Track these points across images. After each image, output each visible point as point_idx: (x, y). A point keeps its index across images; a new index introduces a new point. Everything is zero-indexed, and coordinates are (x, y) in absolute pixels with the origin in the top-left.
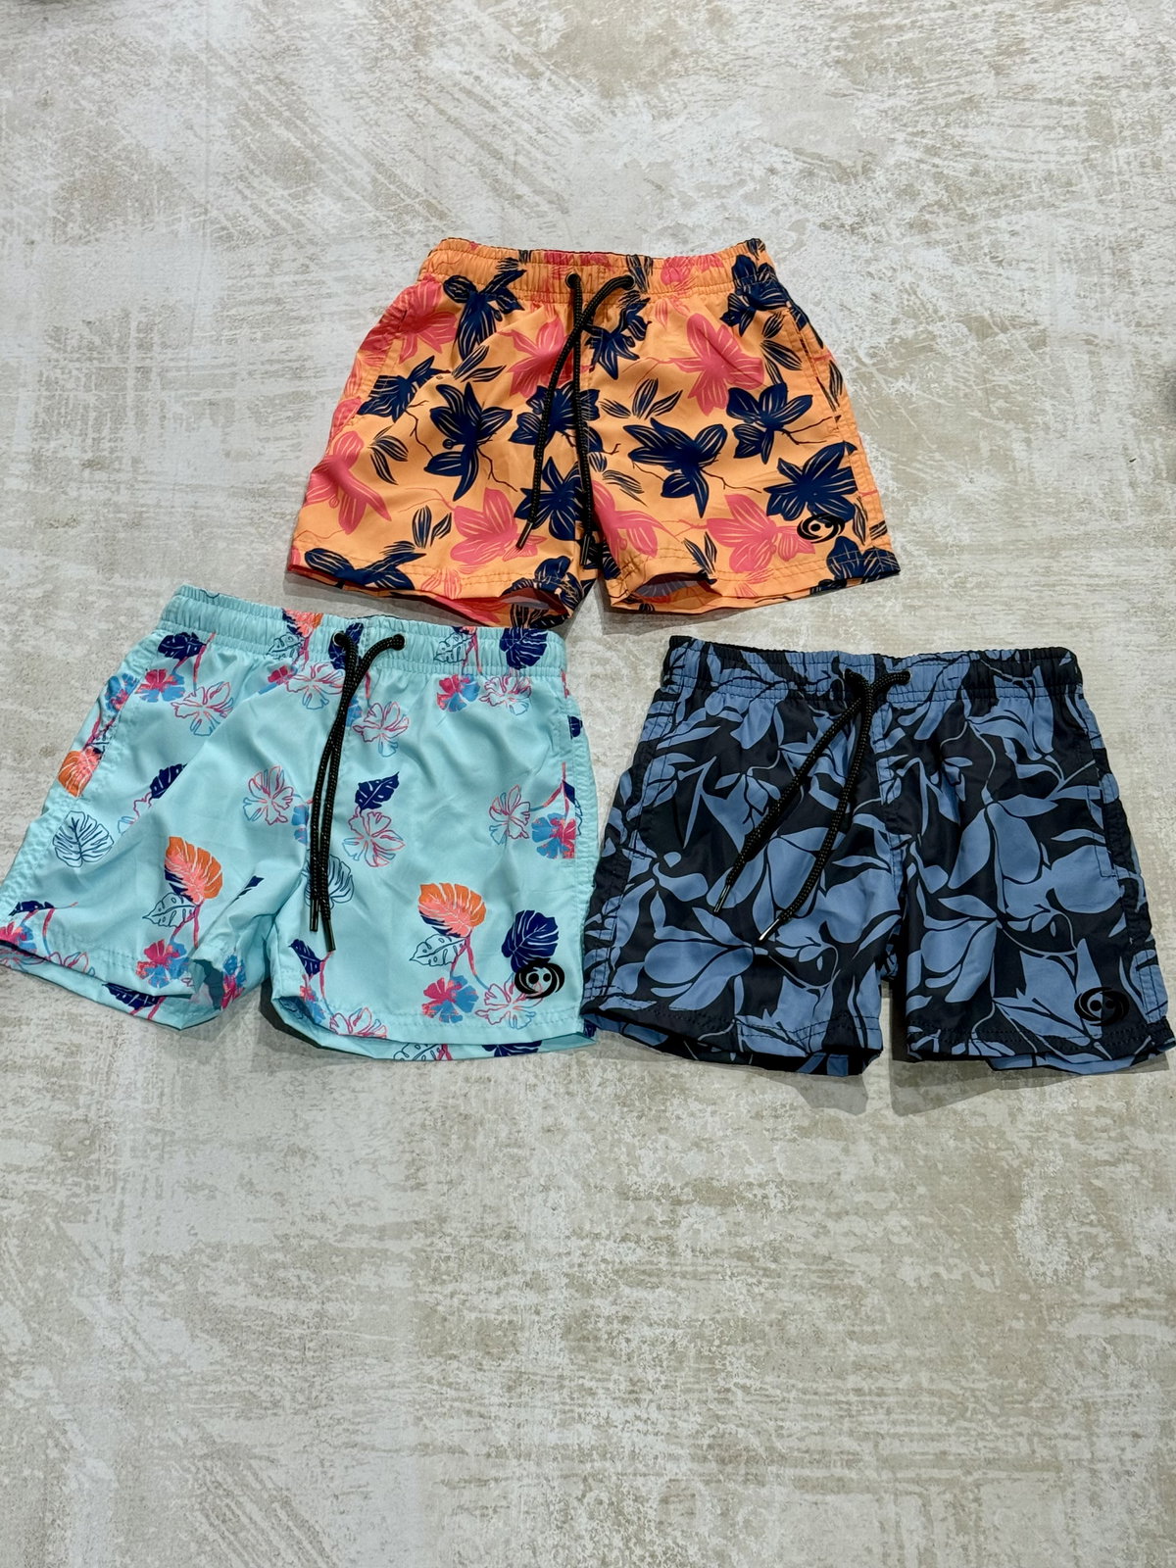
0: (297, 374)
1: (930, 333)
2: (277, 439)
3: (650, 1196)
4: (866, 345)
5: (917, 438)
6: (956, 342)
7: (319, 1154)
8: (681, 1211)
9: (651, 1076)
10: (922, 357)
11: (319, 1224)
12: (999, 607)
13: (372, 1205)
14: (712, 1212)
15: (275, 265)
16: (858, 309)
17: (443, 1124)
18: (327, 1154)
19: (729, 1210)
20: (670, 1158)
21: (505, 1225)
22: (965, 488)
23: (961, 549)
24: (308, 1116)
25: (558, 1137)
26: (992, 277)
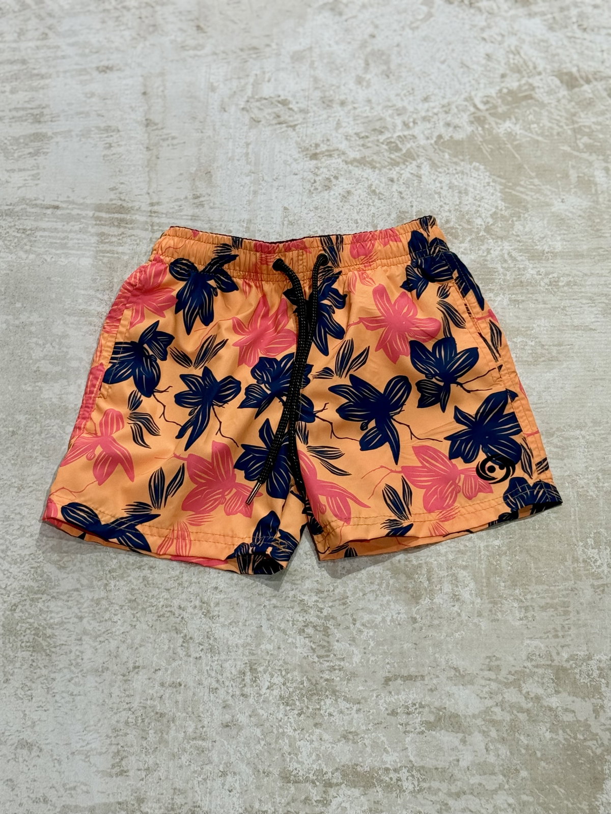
0: (37, 119)
1: (531, 85)
2: (20, 170)
3: (307, 780)
4: (480, 94)
5: (520, 167)
6: (550, 92)
7: (43, 747)
8: (332, 792)
9: (309, 680)
10: (524, 103)
11: (41, 804)
12: (584, 301)
13: (85, 788)
14: (357, 792)
15: (21, 33)
16: (475, 67)
17: (143, 721)
18: (50, 747)
19: (371, 790)
20: (323, 748)
21: (191, 804)
22: (558, 207)
23: (555, 255)
24: (35, 716)
25: (234, 732)
26: (578, 41)
